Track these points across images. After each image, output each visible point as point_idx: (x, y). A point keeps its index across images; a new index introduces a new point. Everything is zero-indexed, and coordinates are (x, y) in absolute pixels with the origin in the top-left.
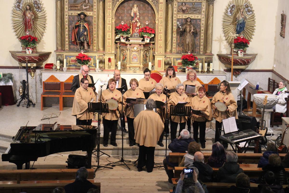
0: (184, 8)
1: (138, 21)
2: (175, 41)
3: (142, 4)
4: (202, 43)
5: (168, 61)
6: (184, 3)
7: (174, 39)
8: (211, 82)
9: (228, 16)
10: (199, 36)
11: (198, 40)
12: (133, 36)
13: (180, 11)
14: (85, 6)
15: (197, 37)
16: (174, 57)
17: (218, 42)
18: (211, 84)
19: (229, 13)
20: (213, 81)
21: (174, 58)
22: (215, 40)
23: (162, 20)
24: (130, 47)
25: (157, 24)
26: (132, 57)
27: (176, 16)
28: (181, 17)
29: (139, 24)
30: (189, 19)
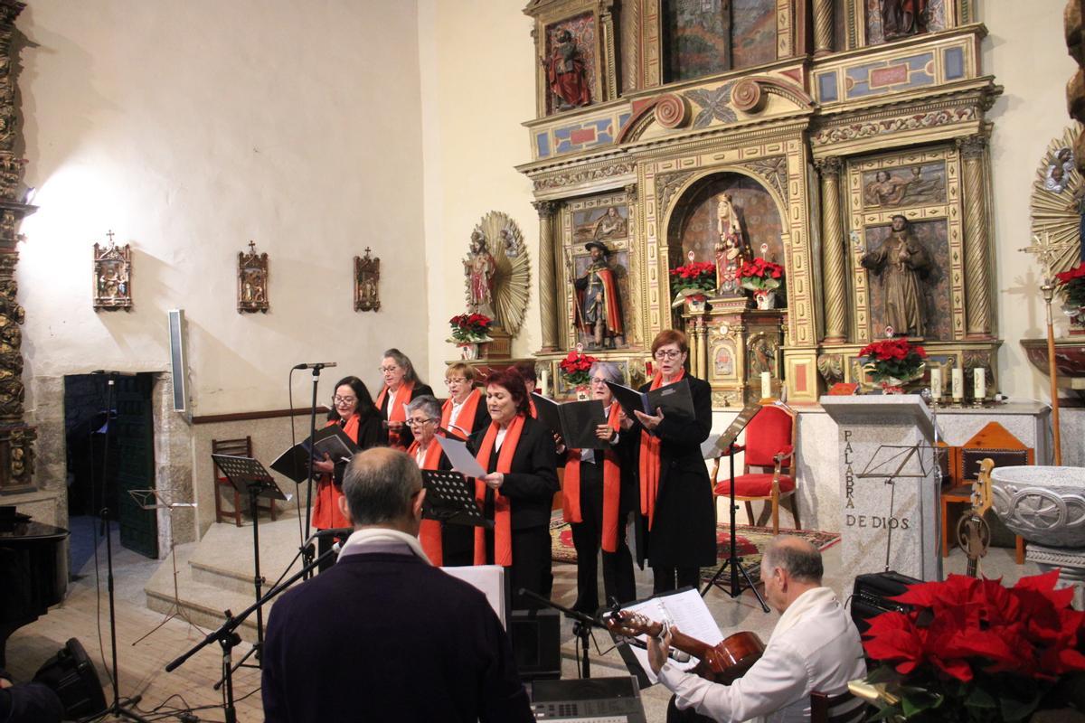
0: (886, 189)
1: (729, 243)
2: (864, 301)
3: (756, 196)
4: (958, 302)
5: (830, 368)
6: (881, 174)
7: (860, 298)
8: (973, 438)
9: (1048, 194)
10: (947, 278)
11: (943, 293)
12: (721, 293)
13: (873, 200)
14: (608, 226)
15: (939, 284)
16: (851, 355)
17: (1024, 297)
18: (976, 447)
19: (1051, 181)
20: (983, 436)
21: (851, 357)
22: (1011, 291)
23: (800, 230)
24: (709, 326)
25: (788, 246)
26: (714, 357)
27: (859, 217)
28: (877, 221)
29: (733, 252)
30: (898, 219)
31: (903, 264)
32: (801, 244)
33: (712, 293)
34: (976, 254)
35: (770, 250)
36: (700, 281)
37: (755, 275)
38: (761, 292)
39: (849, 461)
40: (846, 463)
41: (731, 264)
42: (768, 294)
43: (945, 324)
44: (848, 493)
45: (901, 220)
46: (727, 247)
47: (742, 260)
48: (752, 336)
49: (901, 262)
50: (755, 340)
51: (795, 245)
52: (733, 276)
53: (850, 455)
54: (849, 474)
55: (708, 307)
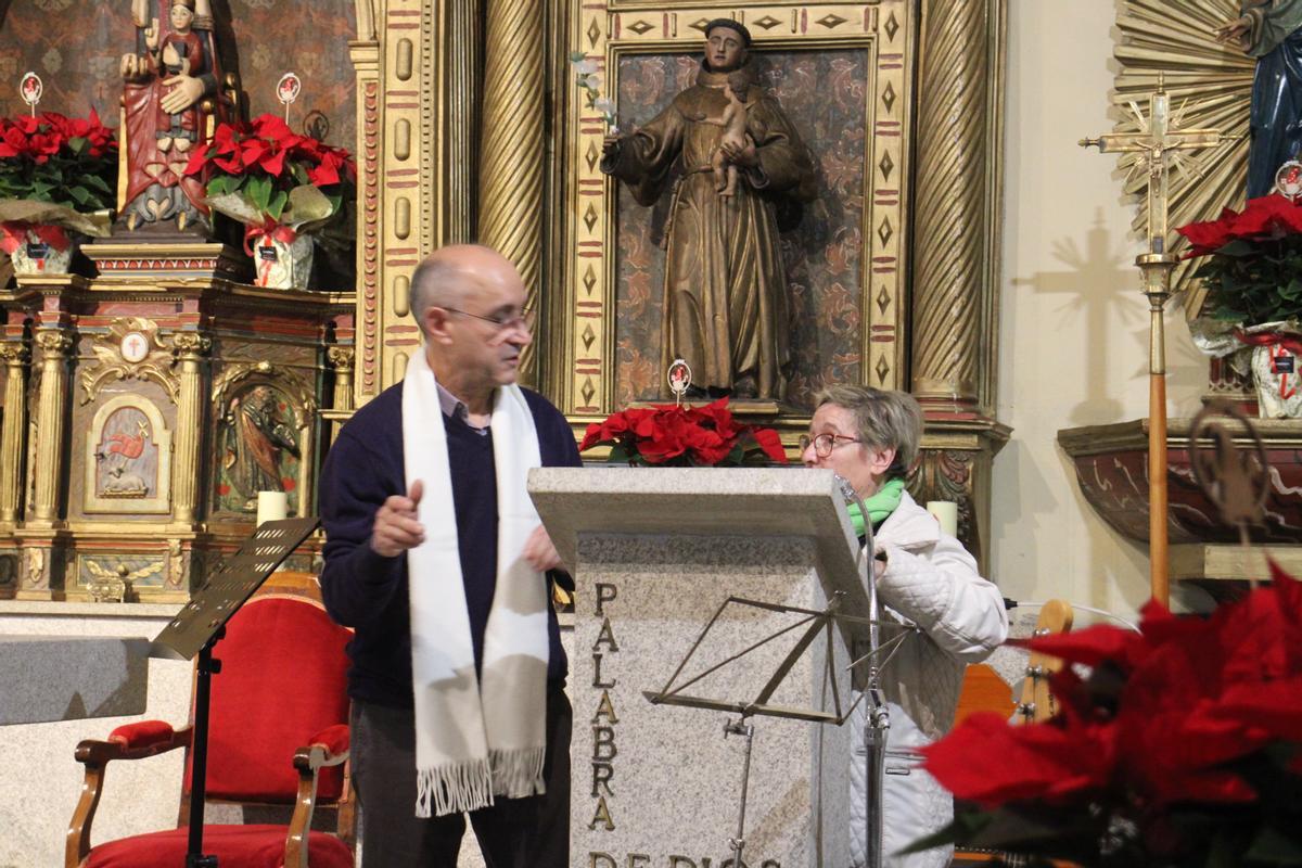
1: (171, 56)
2: (598, 287)
4: (883, 306)
7: (588, 271)
10: (857, 231)
11: (842, 277)
12: (132, 224)
15: (830, 247)
17: (1077, 304)
22: (1040, 283)
23: (415, 35)
24: (81, 328)
25: (371, 86)
26: (94, 439)
27: (601, 16)
28: (655, 36)
29: (183, 91)
30: (722, 32)
31: (732, 172)
32: (414, 84)
33: (98, 222)
34: (950, 156)
35: (304, 98)
36: (59, 176)
37: (256, 172)
38: (270, 227)
39: (603, 681)
40: (597, 684)
41: (172, 130)
42: (292, 239)
43: (840, 372)
44: (597, 780)
45: (732, 33)
46: (164, 70)
47: (211, 120)
48: (231, 373)
49: (726, 163)
50: (241, 389)
51: (395, 84)
52: (178, 170)
53: (609, 659)
54: (604, 721)
55: (83, 267)
